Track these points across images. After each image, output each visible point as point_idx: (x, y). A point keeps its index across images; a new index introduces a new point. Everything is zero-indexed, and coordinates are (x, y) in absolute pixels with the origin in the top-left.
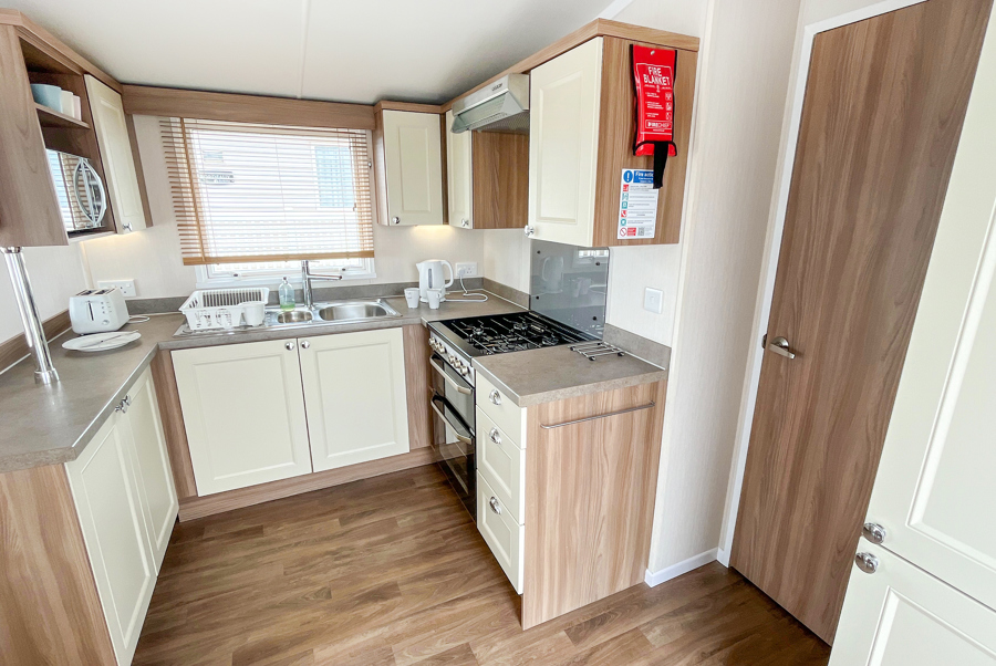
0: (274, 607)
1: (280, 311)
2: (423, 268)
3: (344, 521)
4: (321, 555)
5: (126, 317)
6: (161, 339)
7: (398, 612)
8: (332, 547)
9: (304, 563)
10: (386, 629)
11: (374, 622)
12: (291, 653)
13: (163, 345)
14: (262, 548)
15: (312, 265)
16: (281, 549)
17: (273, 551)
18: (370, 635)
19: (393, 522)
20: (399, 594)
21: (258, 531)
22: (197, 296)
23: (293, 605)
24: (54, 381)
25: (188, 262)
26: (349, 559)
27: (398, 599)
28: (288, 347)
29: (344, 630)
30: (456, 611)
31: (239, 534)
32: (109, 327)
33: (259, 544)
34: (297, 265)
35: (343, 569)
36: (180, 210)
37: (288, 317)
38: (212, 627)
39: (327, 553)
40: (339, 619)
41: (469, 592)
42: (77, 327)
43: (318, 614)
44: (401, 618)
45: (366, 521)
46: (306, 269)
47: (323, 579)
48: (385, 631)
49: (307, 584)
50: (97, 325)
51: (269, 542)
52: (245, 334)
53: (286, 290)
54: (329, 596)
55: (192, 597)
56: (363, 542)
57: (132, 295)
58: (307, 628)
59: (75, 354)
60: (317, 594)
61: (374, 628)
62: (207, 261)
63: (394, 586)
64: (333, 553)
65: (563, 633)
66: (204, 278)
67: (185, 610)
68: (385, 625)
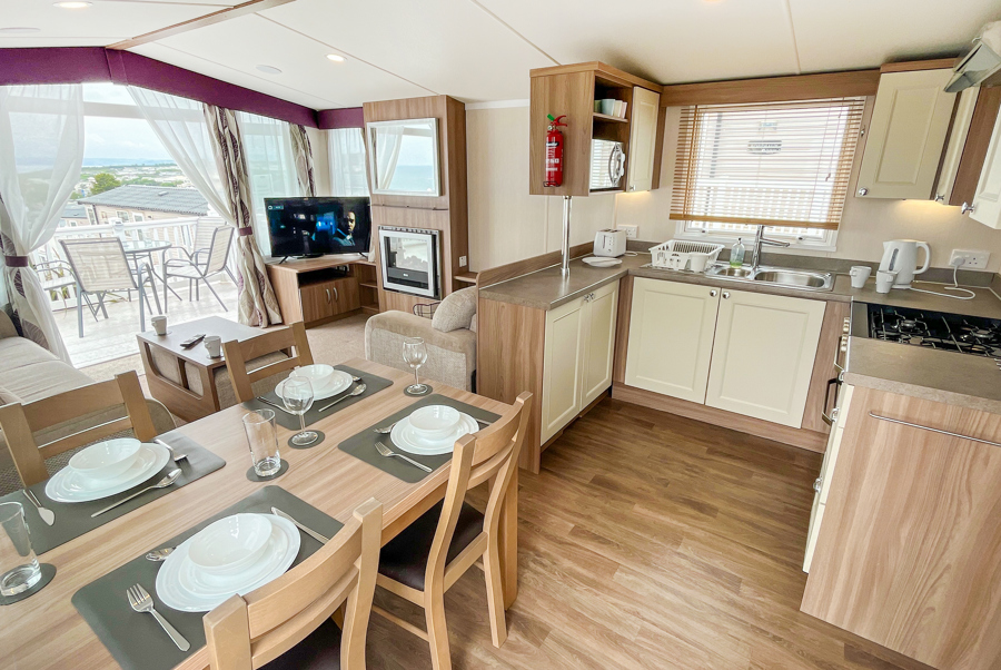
0: (630, 469)
1: (727, 267)
2: (889, 247)
3: (711, 451)
4: (679, 461)
5: (623, 251)
6: (631, 268)
7: (704, 525)
8: (690, 461)
9: (664, 458)
10: (687, 526)
11: (684, 518)
12: (623, 496)
13: (631, 271)
14: (645, 436)
15: (767, 230)
16: (656, 443)
17: (650, 441)
18: (675, 522)
19: (750, 474)
20: (715, 517)
21: (650, 426)
22: (671, 243)
23: (640, 475)
24: (566, 275)
25: (673, 217)
26: (694, 475)
27: (711, 518)
28: (712, 294)
29: (661, 508)
30: (749, 556)
31: (638, 421)
32: (610, 254)
33: (645, 433)
34: (753, 229)
35: (686, 477)
36: (678, 176)
37: (731, 272)
38: (594, 457)
39: (683, 462)
40: (662, 500)
41: (774, 555)
42: (595, 252)
43: (651, 489)
44: (703, 529)
45: (728, 462)
46: (760, 234)
47: (670, 475)
48: (686, 528)
49: (658, 470)
50: (605, 252)
51: (652, 435)
52: (685, 277)
53: (737, 250)
54: (666, 485)
55: (594, 437)
56: (715, 472)
57: (633, 237)
58: (639, 491)
59: (586, 265)
60: (660, 479)
61: (679, 521)
62: (686, 217)
63: (716, 510)
64: (688, 465)
65: (842, 644)
66: (681, 230)
67: (587, 441)
68: (689, 525)
